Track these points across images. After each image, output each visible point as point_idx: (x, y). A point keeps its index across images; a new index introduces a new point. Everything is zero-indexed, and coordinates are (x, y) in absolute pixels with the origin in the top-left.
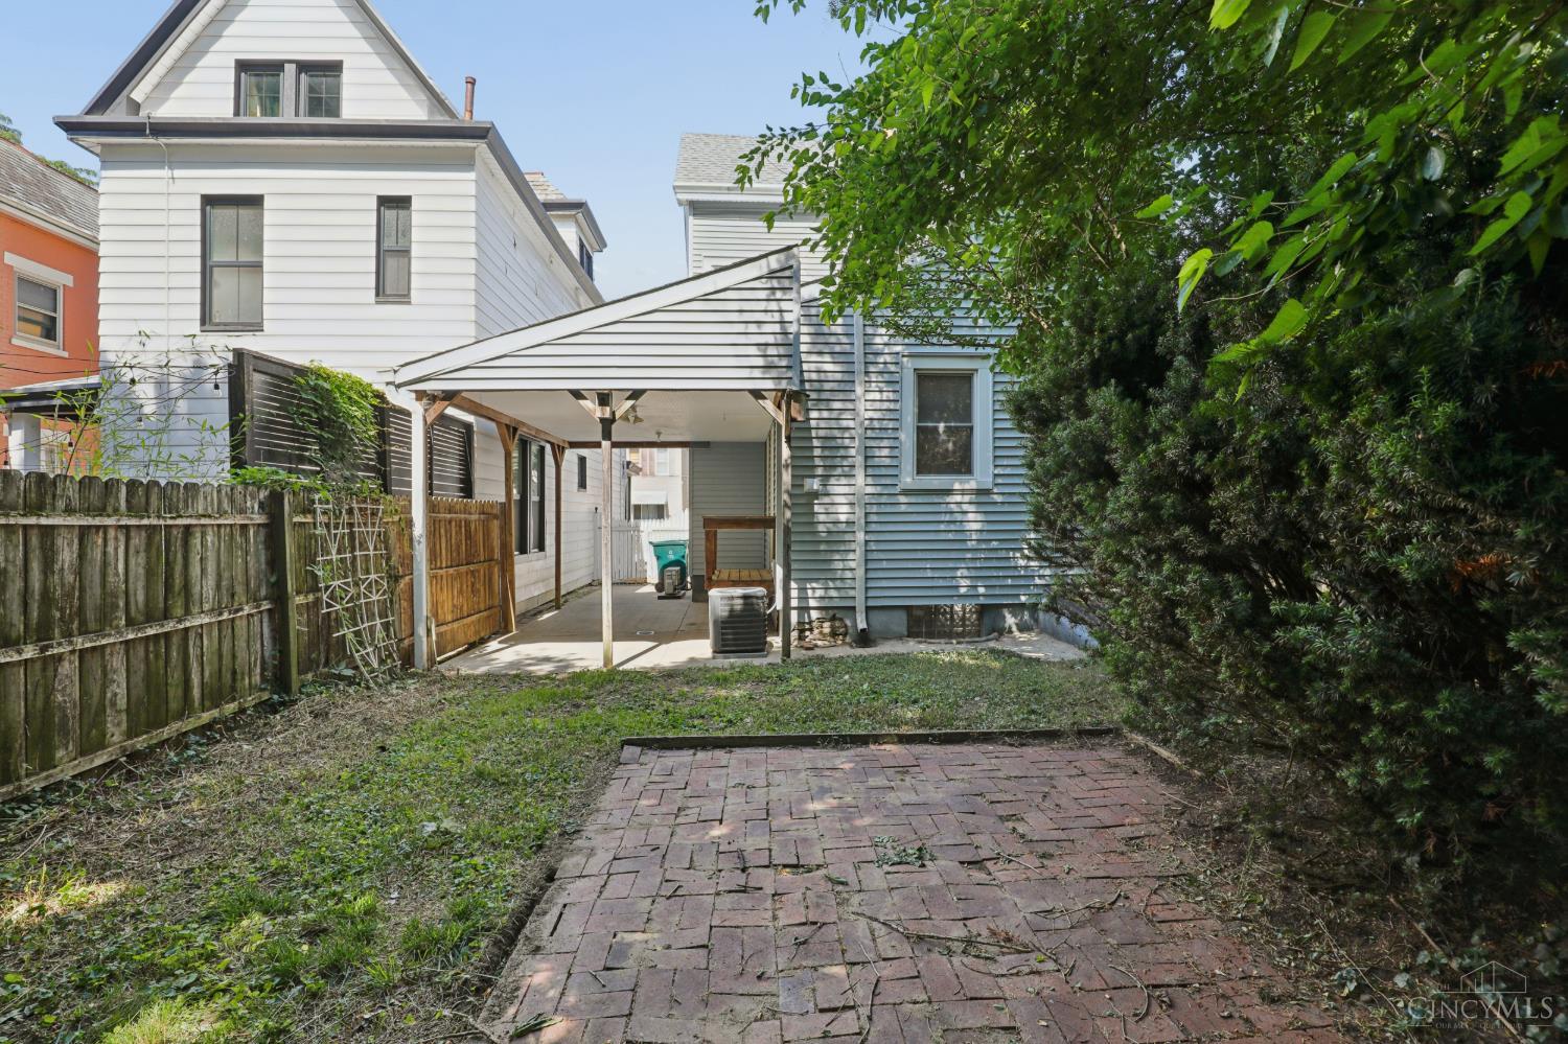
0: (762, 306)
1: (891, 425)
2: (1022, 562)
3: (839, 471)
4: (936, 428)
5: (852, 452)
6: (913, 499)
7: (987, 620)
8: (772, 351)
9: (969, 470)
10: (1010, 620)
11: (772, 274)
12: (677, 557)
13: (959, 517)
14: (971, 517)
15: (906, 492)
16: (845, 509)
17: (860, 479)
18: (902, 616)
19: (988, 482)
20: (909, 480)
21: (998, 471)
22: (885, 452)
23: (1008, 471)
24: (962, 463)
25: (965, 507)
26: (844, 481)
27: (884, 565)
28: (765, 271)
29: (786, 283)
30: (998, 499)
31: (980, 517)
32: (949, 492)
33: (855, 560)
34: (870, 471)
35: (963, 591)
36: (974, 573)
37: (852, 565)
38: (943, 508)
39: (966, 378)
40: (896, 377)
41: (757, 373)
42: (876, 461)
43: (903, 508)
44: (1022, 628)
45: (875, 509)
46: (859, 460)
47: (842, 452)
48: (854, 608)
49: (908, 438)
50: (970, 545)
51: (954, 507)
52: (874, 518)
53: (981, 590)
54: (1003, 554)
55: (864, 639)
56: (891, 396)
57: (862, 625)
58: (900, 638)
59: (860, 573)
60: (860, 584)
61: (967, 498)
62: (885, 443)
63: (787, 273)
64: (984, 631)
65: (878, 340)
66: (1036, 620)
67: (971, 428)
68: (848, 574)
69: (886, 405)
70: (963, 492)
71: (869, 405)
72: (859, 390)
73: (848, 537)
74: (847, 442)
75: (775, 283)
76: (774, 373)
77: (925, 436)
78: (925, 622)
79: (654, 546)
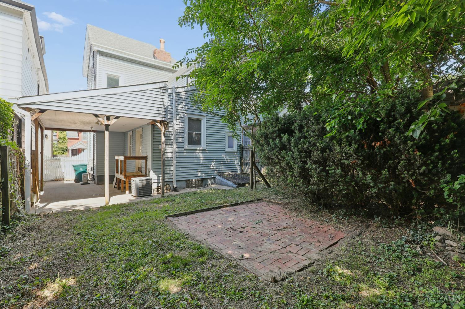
0: (158, 96)
1: (182, 131)
2: (212, 167)
3: (168, 143)
4: (193, 133)
5: (172, 138)
6: (188, 151)
7: (204, 183)
8: (160, 109)
9: (200, 144)
10: (209, 182)
11: (160, 88)
12: (84, 170)
13: (198, 156)
14: (201, 156)
15: (186, 150)
16: (170, 154)
17: (175, 146)
18: (184, 183)
19: (205, 147)
20: (186, 147)
21: (207, 145)
22: (181, 139)
23: (209, 145)
24: (198, 142)
25: (200, 154)
26: (170, 146)
27: (180, 169)
28: (158, 87)
29: (164, 91)
30: (207, 152)
31: (203, 156)
32: (196, 150)
33: (173, 168)
34: (177, 144)
35: (199, 175)
36: (202, 170)
37: (172, 169)
38: (195, 154)
39: (200, 121)
40: (183, 119)
41: (157, 115)
42: (179, 141)
43: (185, 154)
44: (212, 184)
45: (178, 154)
46: (174, 141)
47: (169, 138)
48: (173, 181)
49: (186, 136)
50: (201, 163)
51: (197, 154)
52: (178, 156)
53: (203, 175)
54: (208, 165)
55: (175, 190)
56: (182, 124)
57: (175, 186)
58: (184, 188)
59: (175, 172)
60: (174, 175)
61: (200, 151)
62: (181, 136)
63: (165, 88)
64: (203, 185)
65: (179, 108)
66: (215, 182)
67: (200, 134)
68: (171, 172)
69: (181, 126)
70: (199, 150)
71: (177, 126)
72: (175, 122)
73: (171, 162)
74: (171, 135)
75: (161, 91)
76: (161, 116)
77: (190, 135)
78: (189, 184)
79: (74, 166)
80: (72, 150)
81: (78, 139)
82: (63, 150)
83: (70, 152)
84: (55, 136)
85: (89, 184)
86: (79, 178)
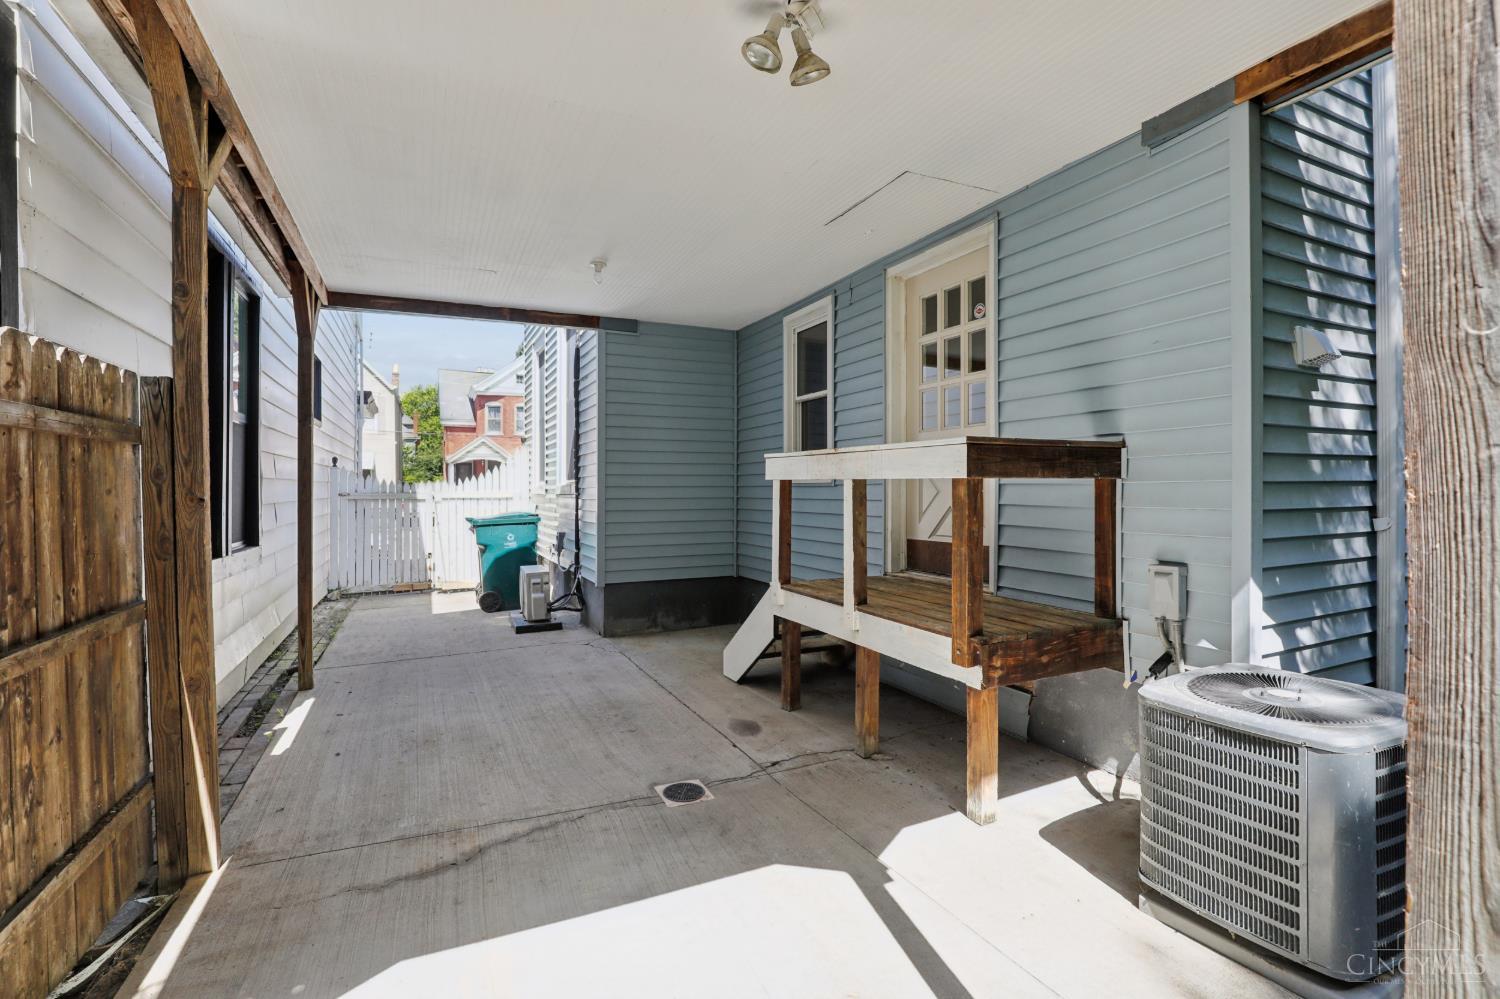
12: (524, 546)
79: (477, 526)
80: (458, 466)
81: (473, 430)
82: (431, 469)
83: (452, 470)
84: (409, 426)
85: (558, 627)
86: (500, 590)
